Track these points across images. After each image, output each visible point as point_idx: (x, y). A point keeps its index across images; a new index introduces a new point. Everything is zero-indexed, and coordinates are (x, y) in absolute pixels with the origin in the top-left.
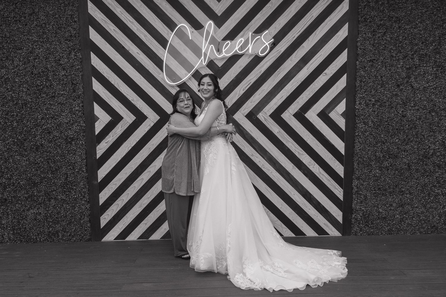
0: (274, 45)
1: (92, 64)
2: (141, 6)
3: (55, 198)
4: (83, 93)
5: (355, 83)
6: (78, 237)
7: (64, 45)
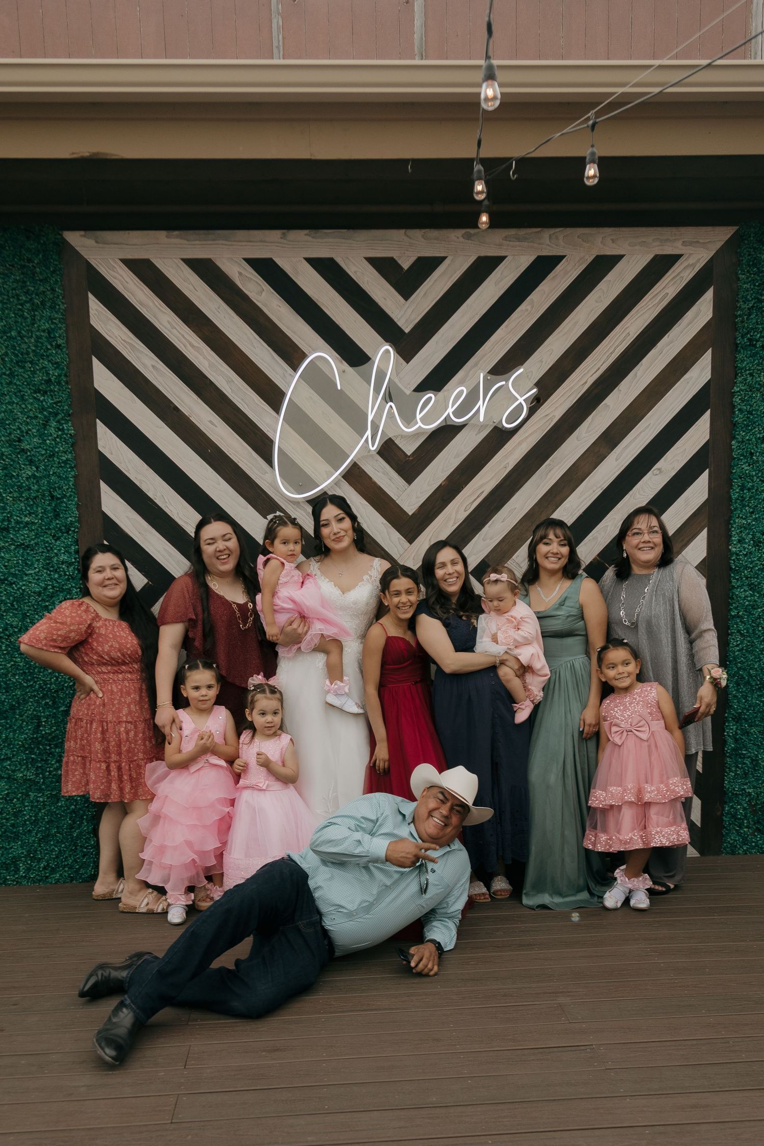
0: (537, 403)
1: (100, 448)
2: (219, 308)
3: (9, 778)
4: (79, 521)
5: (729, 492)
6: (65, 871)
7: (32, 404)
